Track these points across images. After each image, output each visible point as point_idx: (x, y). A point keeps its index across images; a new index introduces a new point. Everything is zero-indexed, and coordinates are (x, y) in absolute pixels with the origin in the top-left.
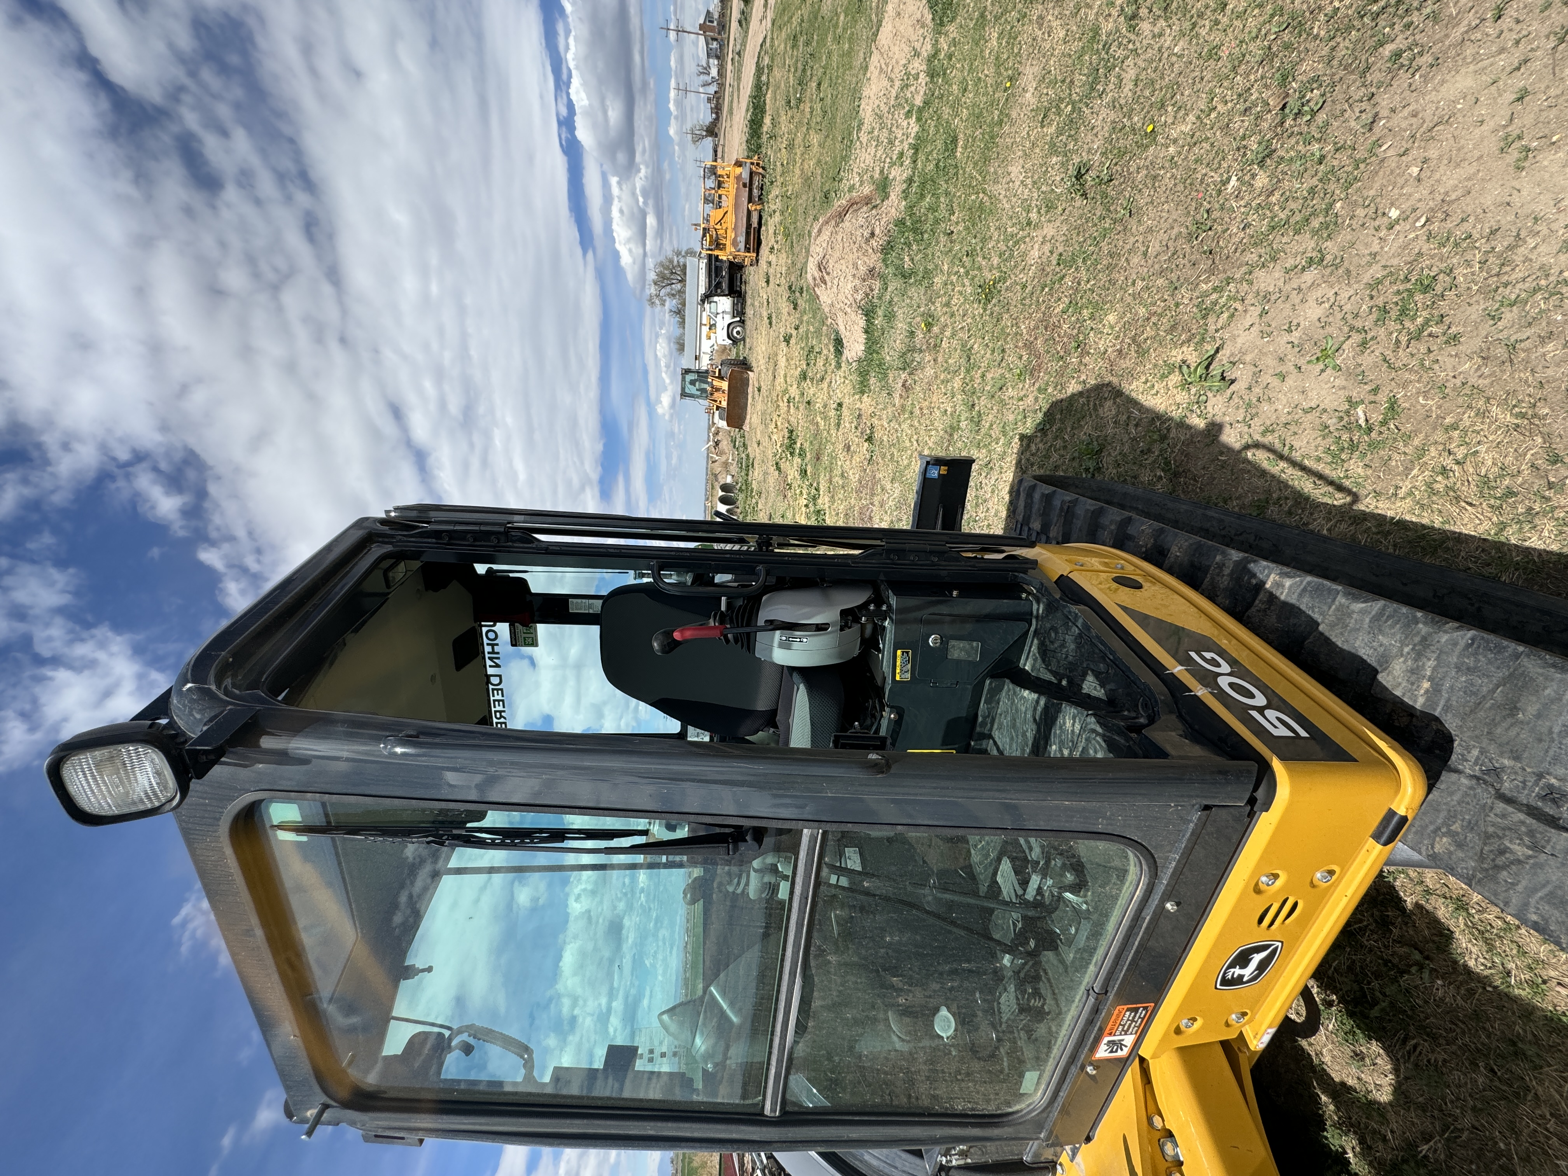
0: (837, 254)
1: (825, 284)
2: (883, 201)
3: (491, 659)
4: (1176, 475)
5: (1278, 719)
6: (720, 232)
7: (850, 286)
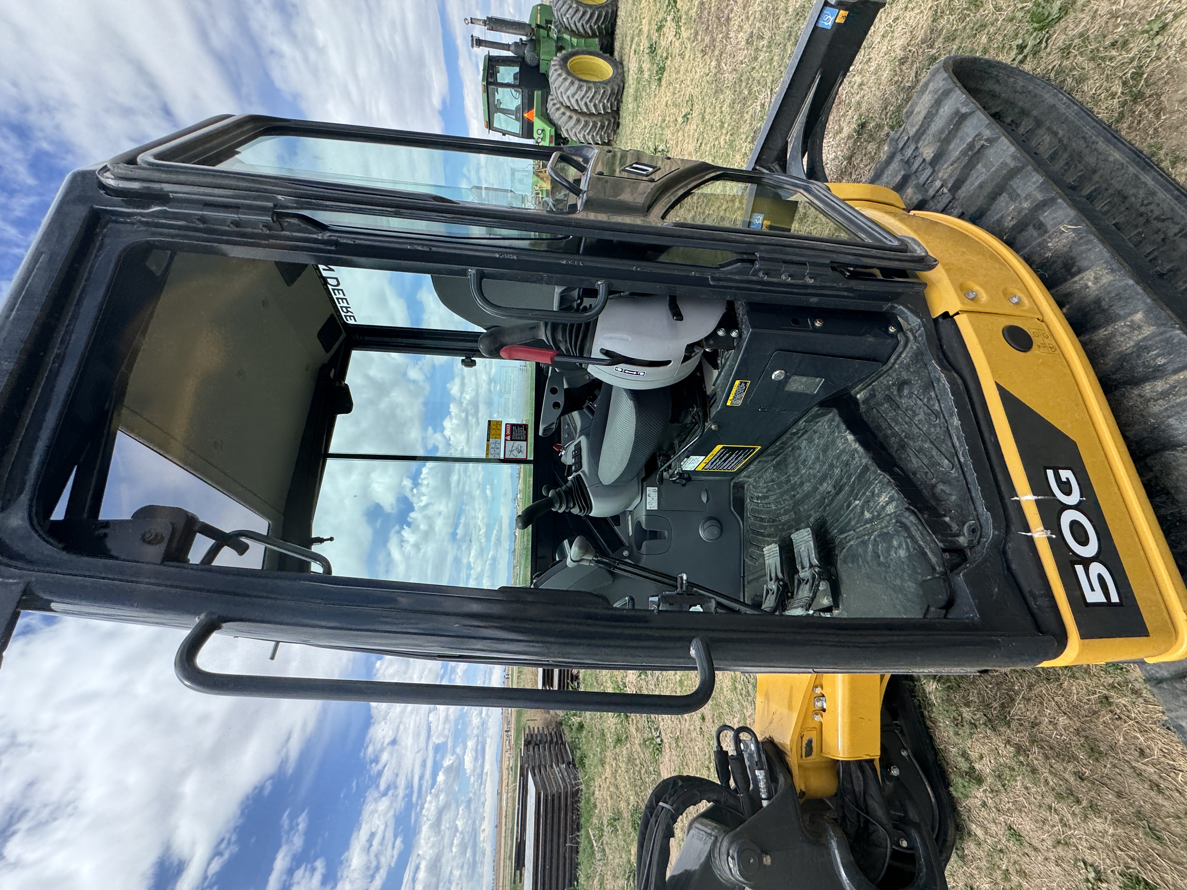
4: (1138, 96)
5: (1100, 578)
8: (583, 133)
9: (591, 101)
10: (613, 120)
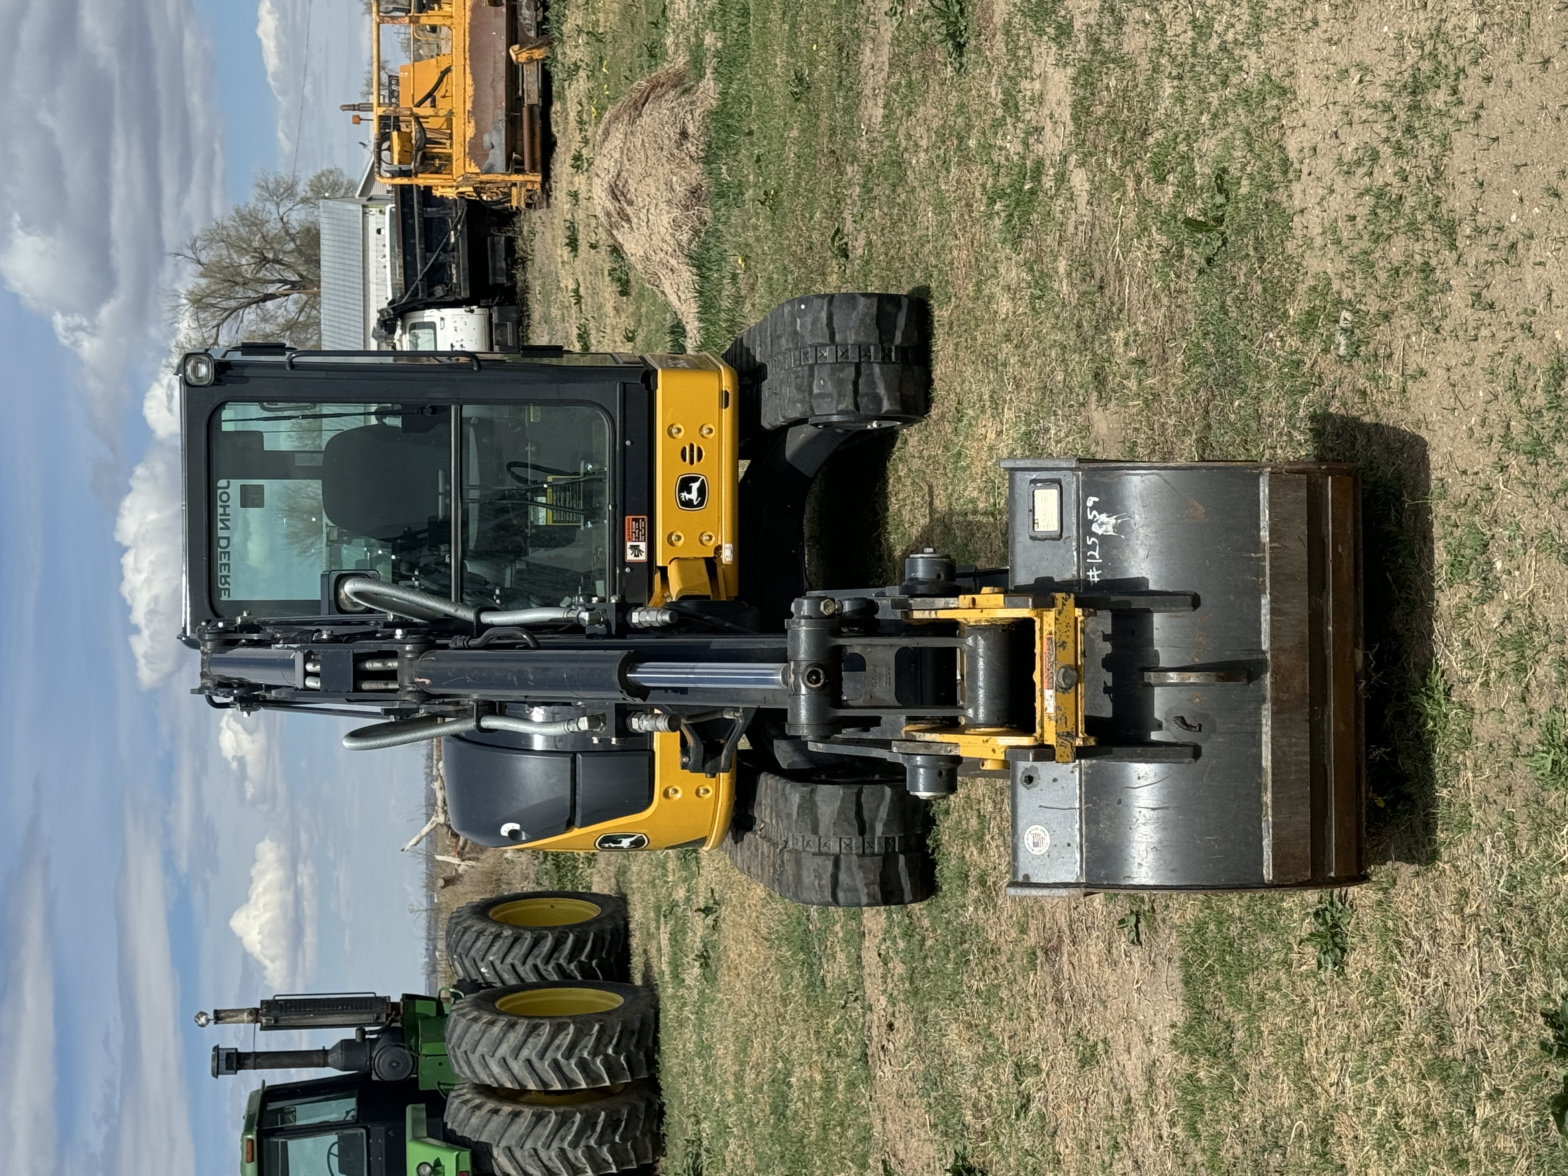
0: (638, 169)
1: (629, 220)
2: (698, 82)
3: (222, 521)
6: (431, 124)
7: (666, 219)
8: (555, 1145)
9: (568, 1055)
10: (642, 1105)
